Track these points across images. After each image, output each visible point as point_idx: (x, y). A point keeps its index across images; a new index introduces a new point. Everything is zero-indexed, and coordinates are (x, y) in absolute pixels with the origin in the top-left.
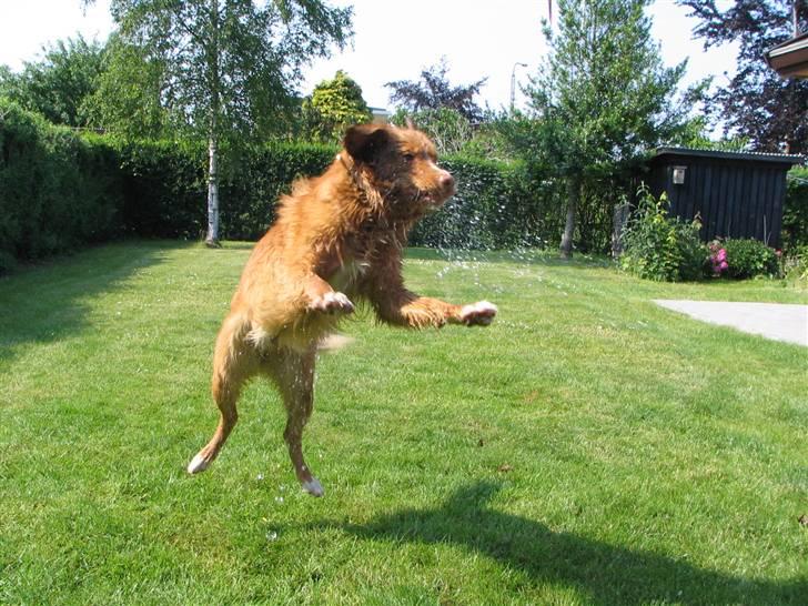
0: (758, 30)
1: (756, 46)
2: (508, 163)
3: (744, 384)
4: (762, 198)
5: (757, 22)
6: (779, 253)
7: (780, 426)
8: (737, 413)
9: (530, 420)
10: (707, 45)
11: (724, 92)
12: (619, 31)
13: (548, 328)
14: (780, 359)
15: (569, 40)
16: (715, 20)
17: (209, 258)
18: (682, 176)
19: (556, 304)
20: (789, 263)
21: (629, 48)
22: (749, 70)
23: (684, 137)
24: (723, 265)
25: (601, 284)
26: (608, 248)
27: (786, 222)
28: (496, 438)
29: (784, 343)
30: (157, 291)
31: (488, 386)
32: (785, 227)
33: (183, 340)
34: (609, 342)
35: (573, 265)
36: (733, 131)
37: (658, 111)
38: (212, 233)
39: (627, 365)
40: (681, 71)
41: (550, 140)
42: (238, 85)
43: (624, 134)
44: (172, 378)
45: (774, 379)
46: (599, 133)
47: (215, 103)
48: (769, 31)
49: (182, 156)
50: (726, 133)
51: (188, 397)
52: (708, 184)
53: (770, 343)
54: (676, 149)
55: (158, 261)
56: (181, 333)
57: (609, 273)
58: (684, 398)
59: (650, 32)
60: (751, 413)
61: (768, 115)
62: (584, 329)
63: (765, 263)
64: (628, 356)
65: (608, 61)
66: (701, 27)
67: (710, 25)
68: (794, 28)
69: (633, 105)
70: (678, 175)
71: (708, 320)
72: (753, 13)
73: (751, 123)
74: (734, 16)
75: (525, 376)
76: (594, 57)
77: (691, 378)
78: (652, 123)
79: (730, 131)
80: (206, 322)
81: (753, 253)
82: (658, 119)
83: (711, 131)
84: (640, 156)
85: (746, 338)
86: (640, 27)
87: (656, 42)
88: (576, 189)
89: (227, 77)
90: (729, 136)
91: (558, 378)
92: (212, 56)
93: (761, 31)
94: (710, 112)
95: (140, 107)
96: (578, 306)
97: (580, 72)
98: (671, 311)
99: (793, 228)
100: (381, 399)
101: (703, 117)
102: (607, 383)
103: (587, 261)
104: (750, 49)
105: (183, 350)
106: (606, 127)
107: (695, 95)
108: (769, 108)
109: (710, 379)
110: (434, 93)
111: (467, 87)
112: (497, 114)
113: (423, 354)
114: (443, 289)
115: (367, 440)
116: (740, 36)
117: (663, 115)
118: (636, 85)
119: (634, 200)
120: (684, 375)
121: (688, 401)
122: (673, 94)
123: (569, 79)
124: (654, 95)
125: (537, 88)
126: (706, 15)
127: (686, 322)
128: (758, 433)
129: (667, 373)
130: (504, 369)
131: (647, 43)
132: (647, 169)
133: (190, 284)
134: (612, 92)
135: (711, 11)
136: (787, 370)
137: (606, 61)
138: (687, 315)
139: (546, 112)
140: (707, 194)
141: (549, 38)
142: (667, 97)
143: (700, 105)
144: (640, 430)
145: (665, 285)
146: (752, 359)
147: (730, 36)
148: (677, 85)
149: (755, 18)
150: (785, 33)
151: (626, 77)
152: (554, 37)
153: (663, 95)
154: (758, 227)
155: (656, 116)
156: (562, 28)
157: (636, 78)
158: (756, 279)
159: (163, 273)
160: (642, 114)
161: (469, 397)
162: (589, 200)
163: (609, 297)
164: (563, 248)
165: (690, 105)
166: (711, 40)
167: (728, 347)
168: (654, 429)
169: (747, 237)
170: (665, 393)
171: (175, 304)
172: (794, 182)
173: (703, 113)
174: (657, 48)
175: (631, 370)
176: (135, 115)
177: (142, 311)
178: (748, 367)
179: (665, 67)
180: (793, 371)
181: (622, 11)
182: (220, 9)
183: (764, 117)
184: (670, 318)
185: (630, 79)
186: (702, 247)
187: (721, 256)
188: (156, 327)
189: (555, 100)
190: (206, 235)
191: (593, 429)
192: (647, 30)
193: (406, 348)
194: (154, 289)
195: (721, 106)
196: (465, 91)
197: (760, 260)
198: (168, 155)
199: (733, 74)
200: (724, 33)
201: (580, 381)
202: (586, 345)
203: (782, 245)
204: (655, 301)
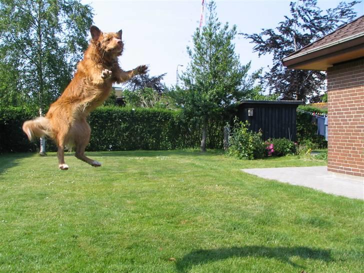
0: (281, 47)
1: (280, 54)
2: (176, 111)
3: (280, 208)
4: (287, 120)
5: (280, 44)
6: (296, 144)
7: (295, 227)
8: (276, 223)
9: (183, 234)
10: (260, 55)
11: (268, 74)
12: (221, 51)
13: (193, 187)
14: (296, 195)
15: (199, 55)
16: (262, 44)
17: (41, 162)
18: (252, 112)
19: (198, 175)
20: (301, 148)
21: (225, 58)
22: (278, 65)
23: (252, 95)
24: (272, 150)
25: (219, 163)
26: (222, 146)
27: (298, 130)
28: (168, 244)
29: (298, 186)
30: (15, 180)
31: (165, 218)
32: (298, 132)
33: (25, 204)
34: (221, 192)
35: (206, 155)
36: (274, 91)
37: (240, 84)
38: (42, 149)
39: (228, 203)
40: (248, 67)
41: (193, 100)
42: (52, 82)
43: (225, 95)
44: (18, 224)
45: (293, 204)
46: (215, 96)
47: (41, 90)
48: (285, 48)
49: (27, 114)
50: (270, 92)
51: (26, 234)
52: (263, 115)
53: (292, 187)
54: (248, 101)
55: (16, 165)
56: (25, 201)
57: (223, 157)
58: (253, 217)
59: (234, 50)
60: (282, 222)
61: (288, 83)
62: (210, 187)
63: (290, 149)
64: (229, 199)
65: (217, 64)
66: (257, 47)
67: (260, 46)
68: (295, 46)
69: (229, 82)
70: (250, 112)
71: (266, 177)
72: (277, 40)
73: (281, 87)
74: (270, 42)
75: (182, 212)
76: (210, 63)
77: (256, 207)
78: (238, 90)
79: (272, 91)
80: (37, 195)
81: (285, 145)
82: (240, 88)
83: (264, 91)
84: (234, 104)
85: (281, 185)
86: (230, 49)
87: (237, 55)
88: (206, 121)
89: (47, 78)
90: (272, 93)
91: (197, 212)
92: (39, 69)
93: (282, 48)
94: (263, 83)
95: (6, 93)
96: (207, 175)
97: (205, 69)
98: (249, 174)
99: (301, 132)
100: (116, 228)
101: (260, 85)
102: (219, 213)
103: (213, 153)
104: (278, 56)
105: (25, 209)
106: (218, 93)
107: (256, 76)
108: (288, 80)
109: (265, 207)
110: (143, 80)
111: (157, 77)
112: (169, 89)
113: (136, 204)
114: (147, 171)
115: (108, 250)
116: (273, 50)
117: (242, 86)
118: (229, 74)
119: (232, 124)
120: (253, 206)
121: (255, 218)
122: (245, 77)
123: (200, 72)
124: (238, 78)
125: (186, 76)
126: (258, 42)
127: (256, 179)
128: (286, 232)
129: (246, 205)
130: (172, 209)
131: (233, 56)
132: (237, 110)
133: (31, 175)
134: (219, 77)
135: (260, 40)
136: (299, 199)
137: (216, 64)
138: (256, 176)
139: (191, 87)
140: (263, 119)
141: (190, 54)
142: (243, 78)
143: (258, 80)
144: (233, 235)
145: (248, 161)
146: (284, 195)
147: (269, 51)
148: (247, 73)
149: (279, 42)
150: (291, 48)
151: (225, 70)
152: (193, 55)
153: (241, 77)
154: (286, 132)
155: (239, 87)
156: (196, 51)
157: (229, 71)
158: (287, 156)
159: (18, 171)
160: (233, 86)
161: (156, 225)
162: (212, 125)
163: (222, 170)
164: (202, 147)
165: (253, 81)
166: (261, 52)
167: (273, 191)
168: (240, 234)
169: (282, 138)
170: (245, 216)
171: (23, 186)
172: (300, 112)
173: (260, 84)
174: (237, 58)
175: (230, 205)
176: (4, 97)
177: (7, 191)
178: (282, 200)
179: (242, 65)
180: (301, 200)
181: (221, 42)
182: (42, 47)
183: (286, 84)
184: (248, 178)
185: (226, 71)
186: (263, 143)
187: (271, 147)
188: (13, 199)
189: (194, 82)
190: (39, 151)
191: (212, 236)
192: (233, 50)
193: (129, 202)
194: (13, 179)
195: (267, 80)
196: (156, 78)
197: (288, 147)
198: (21, 114)
199: (272, 66)
200: (266, 49)
201: (207, 212)
202: (210, 195)
203: (297, 140)
204: (242, 170)
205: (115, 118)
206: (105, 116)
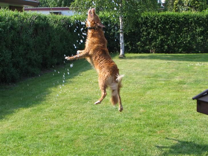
38: (122, 52)
205: (191, 23)
206: (182, 21)
